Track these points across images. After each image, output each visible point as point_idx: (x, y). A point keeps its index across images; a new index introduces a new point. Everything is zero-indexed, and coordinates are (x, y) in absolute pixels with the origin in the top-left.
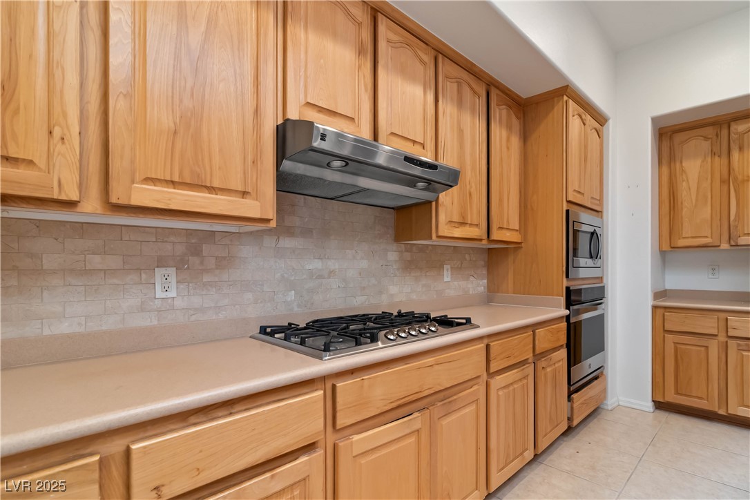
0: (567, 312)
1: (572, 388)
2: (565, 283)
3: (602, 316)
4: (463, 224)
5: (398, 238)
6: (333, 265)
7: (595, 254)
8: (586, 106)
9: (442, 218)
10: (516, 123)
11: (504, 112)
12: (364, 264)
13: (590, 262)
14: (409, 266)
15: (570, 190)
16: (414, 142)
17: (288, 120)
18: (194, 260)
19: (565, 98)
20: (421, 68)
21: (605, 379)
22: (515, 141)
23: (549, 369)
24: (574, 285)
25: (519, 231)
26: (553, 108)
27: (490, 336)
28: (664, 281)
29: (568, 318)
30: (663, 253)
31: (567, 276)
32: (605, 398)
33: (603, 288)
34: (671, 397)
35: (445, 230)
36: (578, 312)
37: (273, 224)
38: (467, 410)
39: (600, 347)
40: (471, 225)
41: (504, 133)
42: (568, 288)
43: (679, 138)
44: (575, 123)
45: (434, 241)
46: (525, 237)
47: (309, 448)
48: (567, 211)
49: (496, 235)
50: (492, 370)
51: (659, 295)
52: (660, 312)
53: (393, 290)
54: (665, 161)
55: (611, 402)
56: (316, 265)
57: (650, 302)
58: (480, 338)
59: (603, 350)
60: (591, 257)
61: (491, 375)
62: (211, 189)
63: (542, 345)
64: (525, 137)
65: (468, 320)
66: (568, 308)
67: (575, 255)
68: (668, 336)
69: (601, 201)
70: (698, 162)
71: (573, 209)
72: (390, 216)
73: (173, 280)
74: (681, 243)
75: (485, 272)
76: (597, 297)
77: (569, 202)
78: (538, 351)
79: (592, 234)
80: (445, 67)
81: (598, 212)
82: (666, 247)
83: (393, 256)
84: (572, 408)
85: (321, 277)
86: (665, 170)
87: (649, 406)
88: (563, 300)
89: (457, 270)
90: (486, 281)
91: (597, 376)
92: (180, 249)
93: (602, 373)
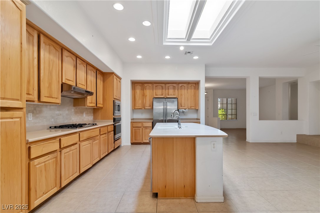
0: (114, 123)
1: (115, 140)
2: (113, 117)
3: (121, 124)
4: (92, 103)
5: (74, 106)
6: (61, 112)
7: (119, 110)
8: (118, 77)
9: (88, 102)
10: (102, 78)
11: (100, 76)
12: (67, 112)
13: (118, 112)
14: (76, 113)
15: (114, 96)
16: (83, 85)
17: (63, 83)
18: (35, 111)
19: (113, 75)
20: (84, 68)
21: (121, 139)
22: (102, 82)
23: (110, 135)
24: (115, 117)
25: (102, 104)
26: (110, 76)
27: (100, 127)
28: (133, 116)
29: (114, 124)
30: (133, 110)
31: (114, 115)
32: (121, 144)
33: (121, 118)
34: (134, 141)
35: (88, 105)
36: (116, 123)
37: (60, 104)
38: (97, 141)
39: (120, 132)
40: (93, 103)
41: (100, 81)
42: (114, 118)
43: (136, 84)
44: (115, 80)
45: (86, 107)
46: (104, 106)
47: (76, 144)
48: (114, 100)
49: (98, 105)
50: (101, 134)
51: (132, 119)
52: (132, 123)
53: (73, 119)
54: (133, 89)
55: (122, 145)
56: (57, 112)
57: (130, 121)
58: (98, 127)
59: (121, 132)
60: (118, 111)
61: (100, 135)
62: (52, 98)
63: (109, 130)
64: (104, 81)
65: (96, 124)
66: (114, 122)
67: (115, 110)
68: (134, 128)
69: (120, 98)
70: (139, 91)
71: (115, 100)
72: (72, 100)
73: (32, 116)
74: (136, 108)
75: (93, 114)
76: (120, 120)
77: (114, 98)
78: (108, 131)
79: (118, 105)
80: (89, 67)
81: (120, 100)
82: (133, 109)
83: (73, 110)
84: (115, 145)
85: (58, 115)
86: (133, 91)
87: (130, 144)
88: (113, 120)
89: (86, 114)
90: (93, 117)
91: (119, 138)
92: (33, 109)
93: (120, 138)
